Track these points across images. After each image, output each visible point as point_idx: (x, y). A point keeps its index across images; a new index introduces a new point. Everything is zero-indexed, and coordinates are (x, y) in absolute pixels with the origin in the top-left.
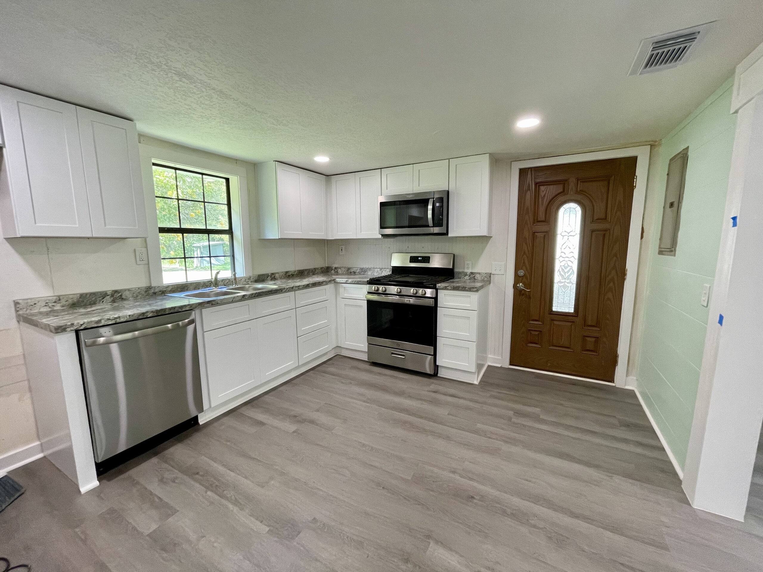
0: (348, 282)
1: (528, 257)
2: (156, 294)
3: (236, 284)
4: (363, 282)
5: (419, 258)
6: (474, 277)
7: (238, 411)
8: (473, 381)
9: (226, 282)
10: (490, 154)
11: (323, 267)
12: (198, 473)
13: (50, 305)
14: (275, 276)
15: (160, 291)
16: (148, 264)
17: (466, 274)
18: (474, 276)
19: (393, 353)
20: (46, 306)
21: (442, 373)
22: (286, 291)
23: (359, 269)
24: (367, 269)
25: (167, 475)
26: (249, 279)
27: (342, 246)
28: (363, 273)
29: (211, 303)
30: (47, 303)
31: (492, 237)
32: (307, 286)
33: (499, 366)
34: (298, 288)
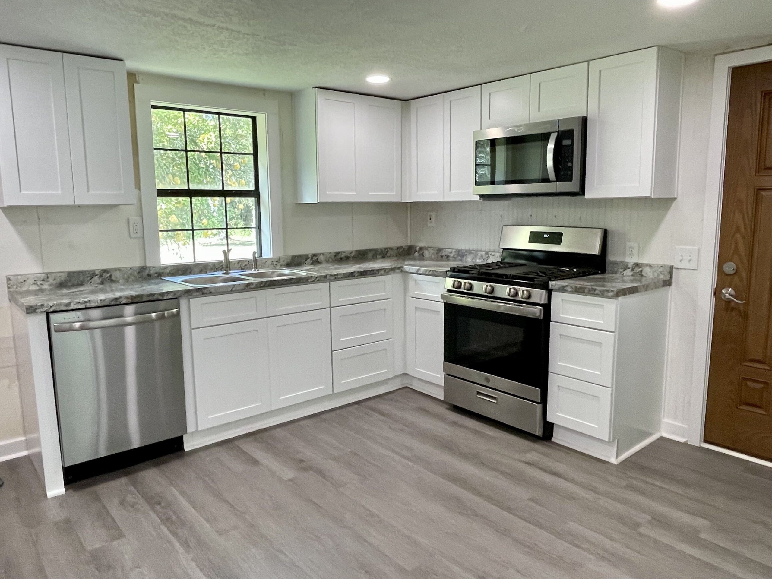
0: (421, 272)
1: (744, 238)
2: (150, 276)
3: (256, 268)
4: (441, 272)
5: (545, 236)
6: (641, 271)
7: (236, 442)
8: (609, 457)
9: (244, 265)
10: (660, 48)
11: (402, 247)
12: (159, 504)
13: (39, 283)
14: (317, 259)
15: (156, 273)
16: (143, 237)
17: (626, 267)
18: (640, 269)
19: (479, 393)
20: (34, 284)
21: (558, 437)
22: (314, 281)
23: (453, 251)
24: (466, 251)
25: (129, 498)
26: (277, 262)
27: (431, 213)
28: (460, 258)
29: (202, 292)
30: (35, 281)
31: (675, 198)
32: (351, 275)
33: (682, 440)
34: (335, 278)
